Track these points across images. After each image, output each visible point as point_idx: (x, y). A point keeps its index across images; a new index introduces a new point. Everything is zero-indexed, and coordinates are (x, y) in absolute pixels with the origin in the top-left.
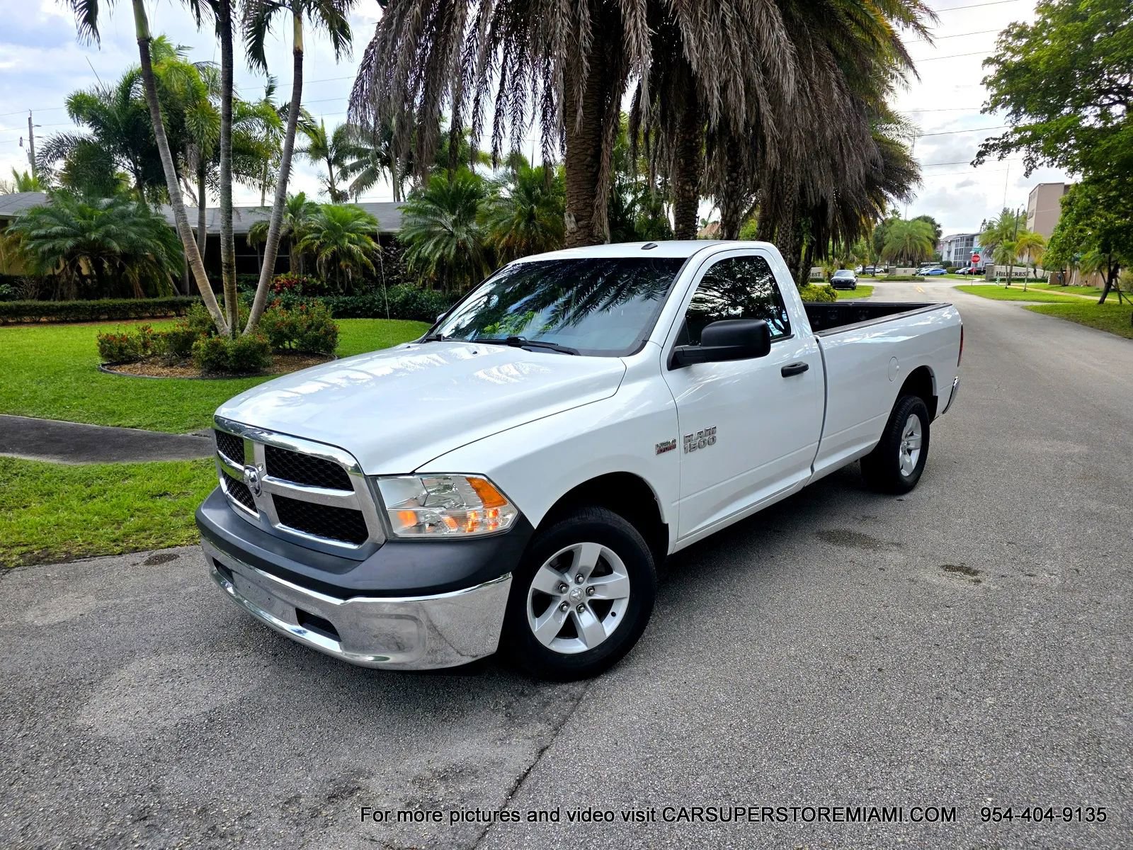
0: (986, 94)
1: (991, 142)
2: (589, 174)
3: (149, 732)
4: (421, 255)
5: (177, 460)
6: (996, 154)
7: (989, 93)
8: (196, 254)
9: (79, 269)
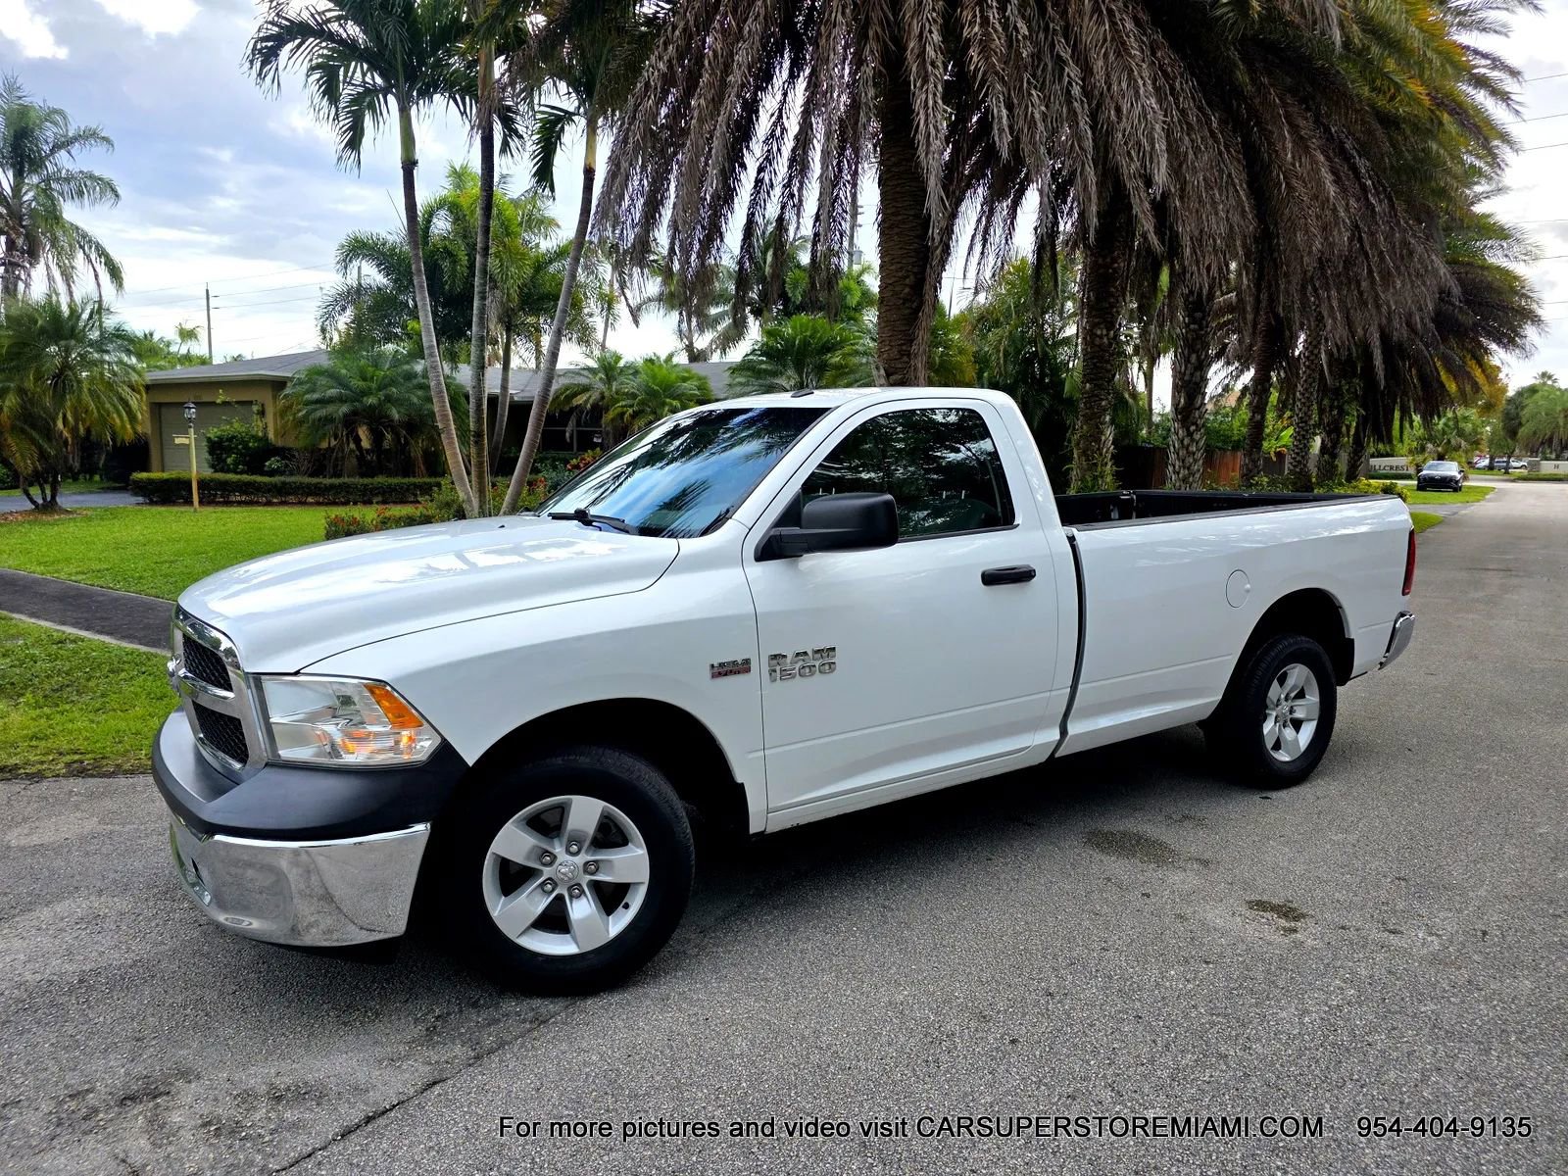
2: (907, 312)
8: (449, 420)
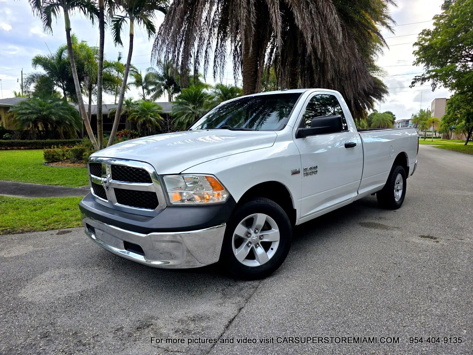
0: (415, 58)
1: (417, 78)
2: (253, 79)
3: (52, 300)
4: (180, 121)
5: (74, 197)
6: (420, 82)
7: (416, 58)
8: (86, 117)
9: (38, 128)
